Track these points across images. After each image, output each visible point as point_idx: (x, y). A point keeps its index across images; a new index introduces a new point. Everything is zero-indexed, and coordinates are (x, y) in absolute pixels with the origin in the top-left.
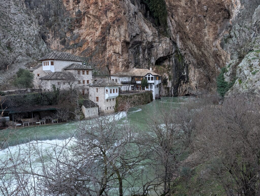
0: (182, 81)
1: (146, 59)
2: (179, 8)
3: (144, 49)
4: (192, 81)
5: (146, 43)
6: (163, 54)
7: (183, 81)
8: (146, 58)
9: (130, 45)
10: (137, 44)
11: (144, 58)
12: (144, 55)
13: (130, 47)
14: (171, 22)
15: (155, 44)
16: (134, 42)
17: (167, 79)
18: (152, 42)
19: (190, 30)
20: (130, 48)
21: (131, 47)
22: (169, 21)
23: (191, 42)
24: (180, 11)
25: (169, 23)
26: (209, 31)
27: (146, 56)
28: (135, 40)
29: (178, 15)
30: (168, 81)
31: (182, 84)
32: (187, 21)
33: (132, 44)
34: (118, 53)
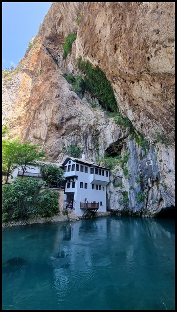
0: (149, 180)
1: (91, 150)
3: (85, 135)
4: (165, 174)
5: (87, 127)
6: (112, 140)
7: (151, 178)
8: (90, 148)
9: (63, 131)
10: (75, 129)
11: (87, 148)
12: (86, 143)
13: (63, 133)
15: (99, 128)
16: (68, 127)
17: (122, 178)
18: (94, 125)
20: (63, 135)
21: (65, 132)
27: (90, 145)
28: (70, 124)
30: (124, 180)
31: (150, 185)
33: (66, 130)
34: (40, 138)
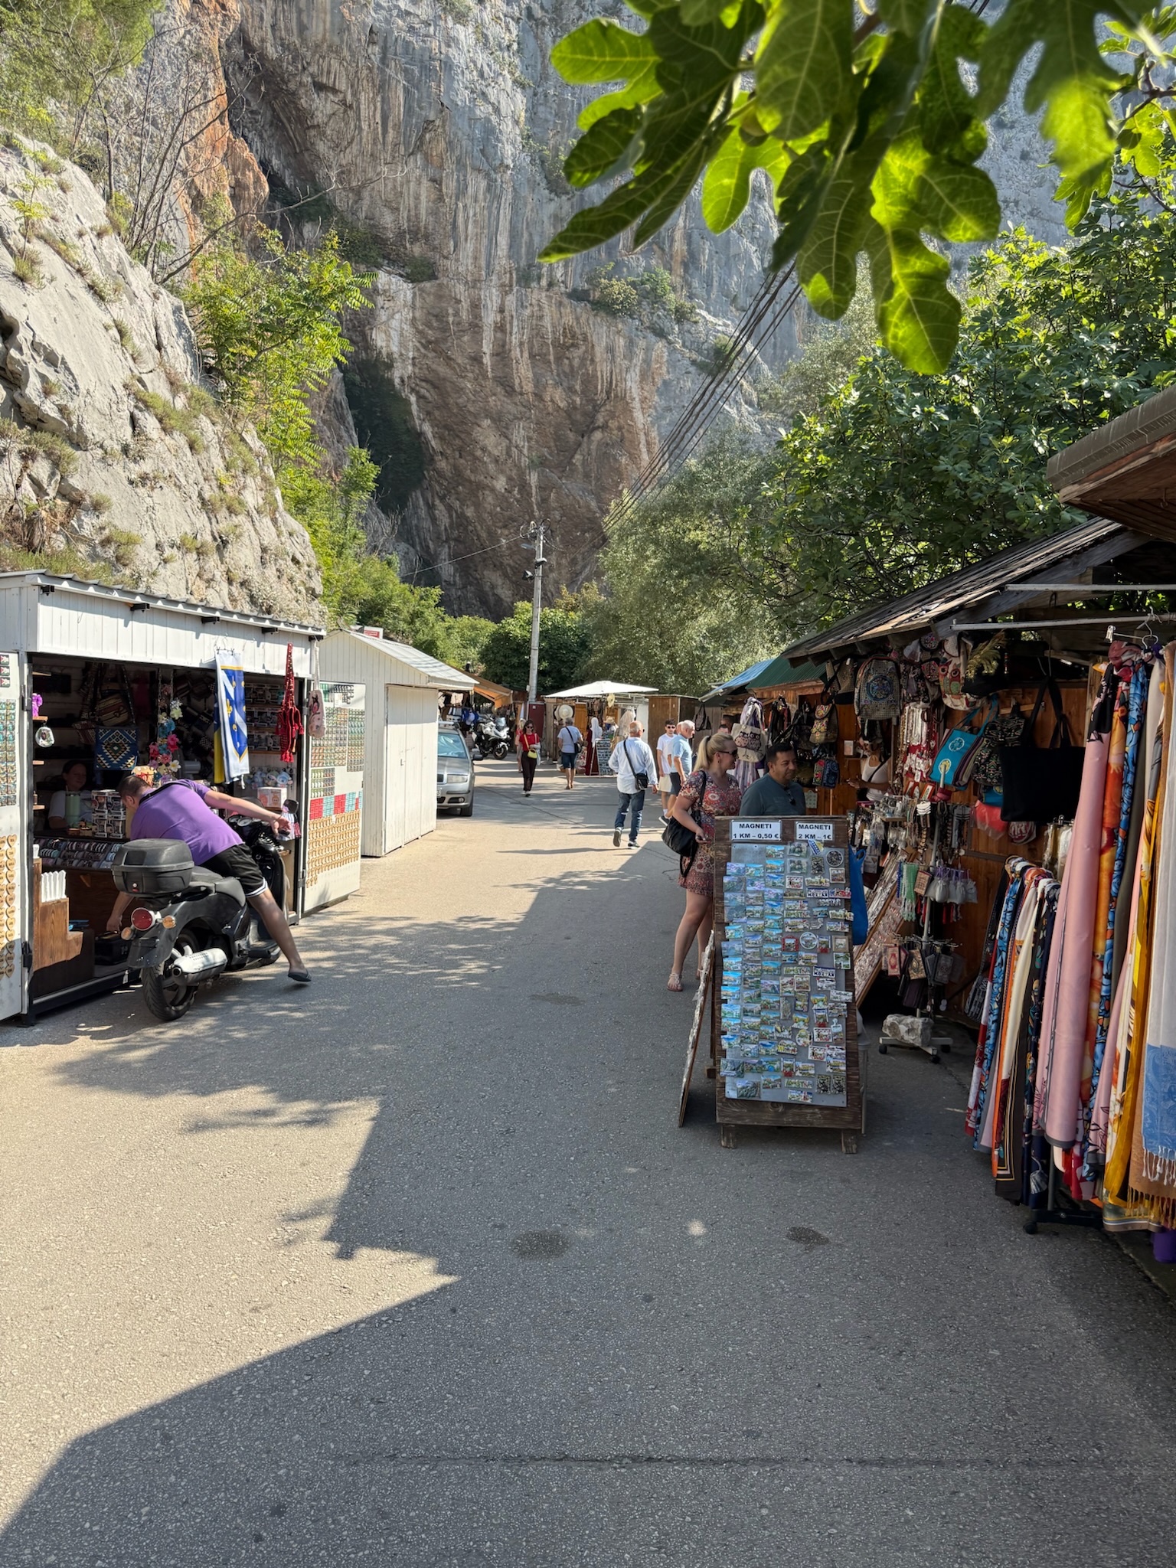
2: (487, 492)
14: (431, 507)
19: (509, 548)
22: (421, 502)
23: (499, 573)
24: (490, 499)
25: (416, 507)
26: (559, 564)
29: (477, 505)
32: (505, 527)
